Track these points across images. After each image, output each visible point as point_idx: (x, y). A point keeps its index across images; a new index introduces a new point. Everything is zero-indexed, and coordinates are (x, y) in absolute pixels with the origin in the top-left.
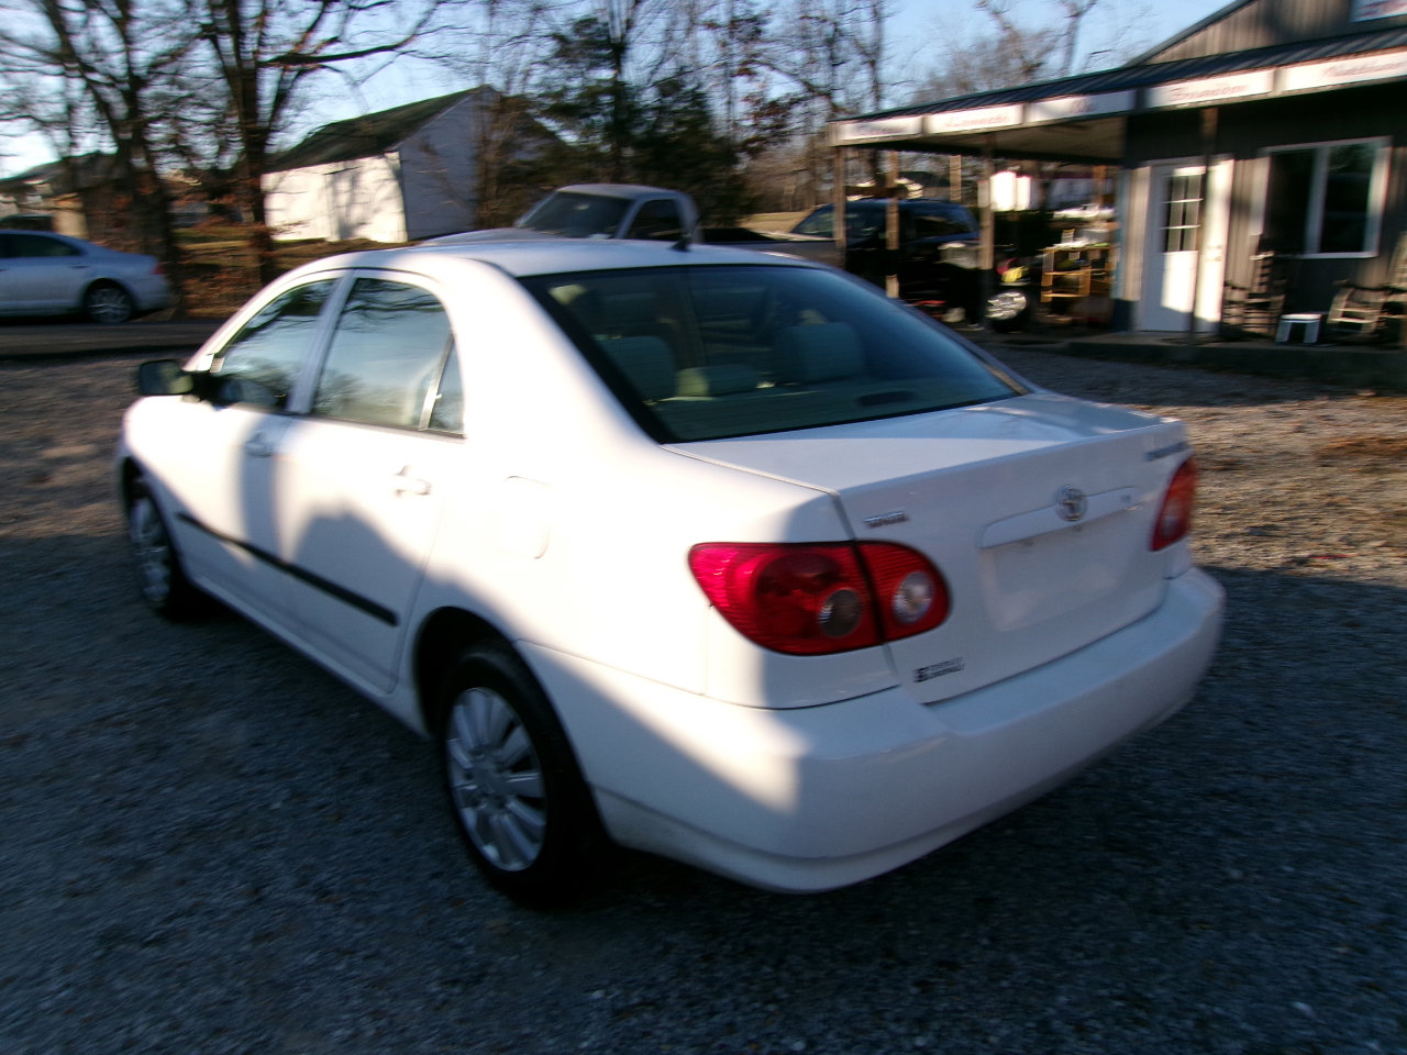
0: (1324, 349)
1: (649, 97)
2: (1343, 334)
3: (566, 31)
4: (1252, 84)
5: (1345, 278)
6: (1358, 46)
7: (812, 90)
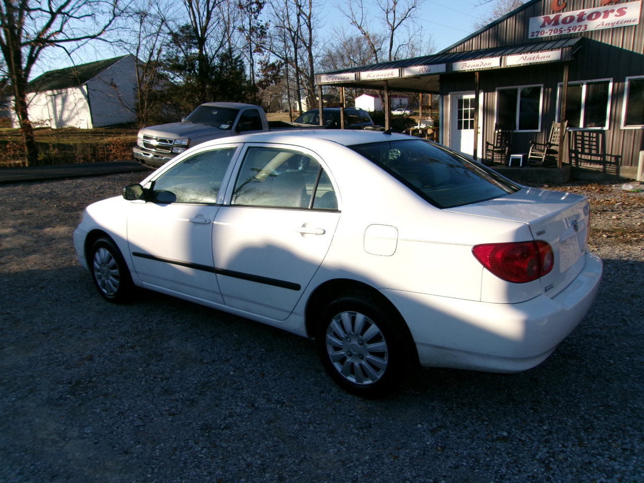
0: (525, 168)
1: (216, 61)
2: (532, 162)
3: (176, 30)
4: (493, 63)
5: (531, 140)
6: (532, 49)
7: (287, 60)
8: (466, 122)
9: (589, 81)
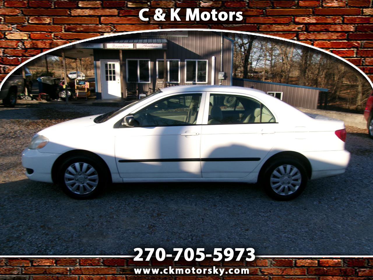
4: (129, 46)
8: (111, 77)
9: (170, 60)
